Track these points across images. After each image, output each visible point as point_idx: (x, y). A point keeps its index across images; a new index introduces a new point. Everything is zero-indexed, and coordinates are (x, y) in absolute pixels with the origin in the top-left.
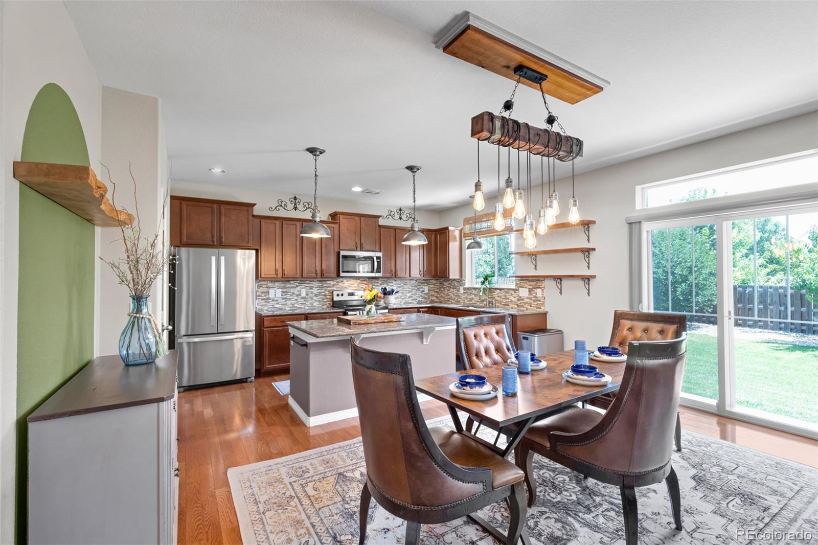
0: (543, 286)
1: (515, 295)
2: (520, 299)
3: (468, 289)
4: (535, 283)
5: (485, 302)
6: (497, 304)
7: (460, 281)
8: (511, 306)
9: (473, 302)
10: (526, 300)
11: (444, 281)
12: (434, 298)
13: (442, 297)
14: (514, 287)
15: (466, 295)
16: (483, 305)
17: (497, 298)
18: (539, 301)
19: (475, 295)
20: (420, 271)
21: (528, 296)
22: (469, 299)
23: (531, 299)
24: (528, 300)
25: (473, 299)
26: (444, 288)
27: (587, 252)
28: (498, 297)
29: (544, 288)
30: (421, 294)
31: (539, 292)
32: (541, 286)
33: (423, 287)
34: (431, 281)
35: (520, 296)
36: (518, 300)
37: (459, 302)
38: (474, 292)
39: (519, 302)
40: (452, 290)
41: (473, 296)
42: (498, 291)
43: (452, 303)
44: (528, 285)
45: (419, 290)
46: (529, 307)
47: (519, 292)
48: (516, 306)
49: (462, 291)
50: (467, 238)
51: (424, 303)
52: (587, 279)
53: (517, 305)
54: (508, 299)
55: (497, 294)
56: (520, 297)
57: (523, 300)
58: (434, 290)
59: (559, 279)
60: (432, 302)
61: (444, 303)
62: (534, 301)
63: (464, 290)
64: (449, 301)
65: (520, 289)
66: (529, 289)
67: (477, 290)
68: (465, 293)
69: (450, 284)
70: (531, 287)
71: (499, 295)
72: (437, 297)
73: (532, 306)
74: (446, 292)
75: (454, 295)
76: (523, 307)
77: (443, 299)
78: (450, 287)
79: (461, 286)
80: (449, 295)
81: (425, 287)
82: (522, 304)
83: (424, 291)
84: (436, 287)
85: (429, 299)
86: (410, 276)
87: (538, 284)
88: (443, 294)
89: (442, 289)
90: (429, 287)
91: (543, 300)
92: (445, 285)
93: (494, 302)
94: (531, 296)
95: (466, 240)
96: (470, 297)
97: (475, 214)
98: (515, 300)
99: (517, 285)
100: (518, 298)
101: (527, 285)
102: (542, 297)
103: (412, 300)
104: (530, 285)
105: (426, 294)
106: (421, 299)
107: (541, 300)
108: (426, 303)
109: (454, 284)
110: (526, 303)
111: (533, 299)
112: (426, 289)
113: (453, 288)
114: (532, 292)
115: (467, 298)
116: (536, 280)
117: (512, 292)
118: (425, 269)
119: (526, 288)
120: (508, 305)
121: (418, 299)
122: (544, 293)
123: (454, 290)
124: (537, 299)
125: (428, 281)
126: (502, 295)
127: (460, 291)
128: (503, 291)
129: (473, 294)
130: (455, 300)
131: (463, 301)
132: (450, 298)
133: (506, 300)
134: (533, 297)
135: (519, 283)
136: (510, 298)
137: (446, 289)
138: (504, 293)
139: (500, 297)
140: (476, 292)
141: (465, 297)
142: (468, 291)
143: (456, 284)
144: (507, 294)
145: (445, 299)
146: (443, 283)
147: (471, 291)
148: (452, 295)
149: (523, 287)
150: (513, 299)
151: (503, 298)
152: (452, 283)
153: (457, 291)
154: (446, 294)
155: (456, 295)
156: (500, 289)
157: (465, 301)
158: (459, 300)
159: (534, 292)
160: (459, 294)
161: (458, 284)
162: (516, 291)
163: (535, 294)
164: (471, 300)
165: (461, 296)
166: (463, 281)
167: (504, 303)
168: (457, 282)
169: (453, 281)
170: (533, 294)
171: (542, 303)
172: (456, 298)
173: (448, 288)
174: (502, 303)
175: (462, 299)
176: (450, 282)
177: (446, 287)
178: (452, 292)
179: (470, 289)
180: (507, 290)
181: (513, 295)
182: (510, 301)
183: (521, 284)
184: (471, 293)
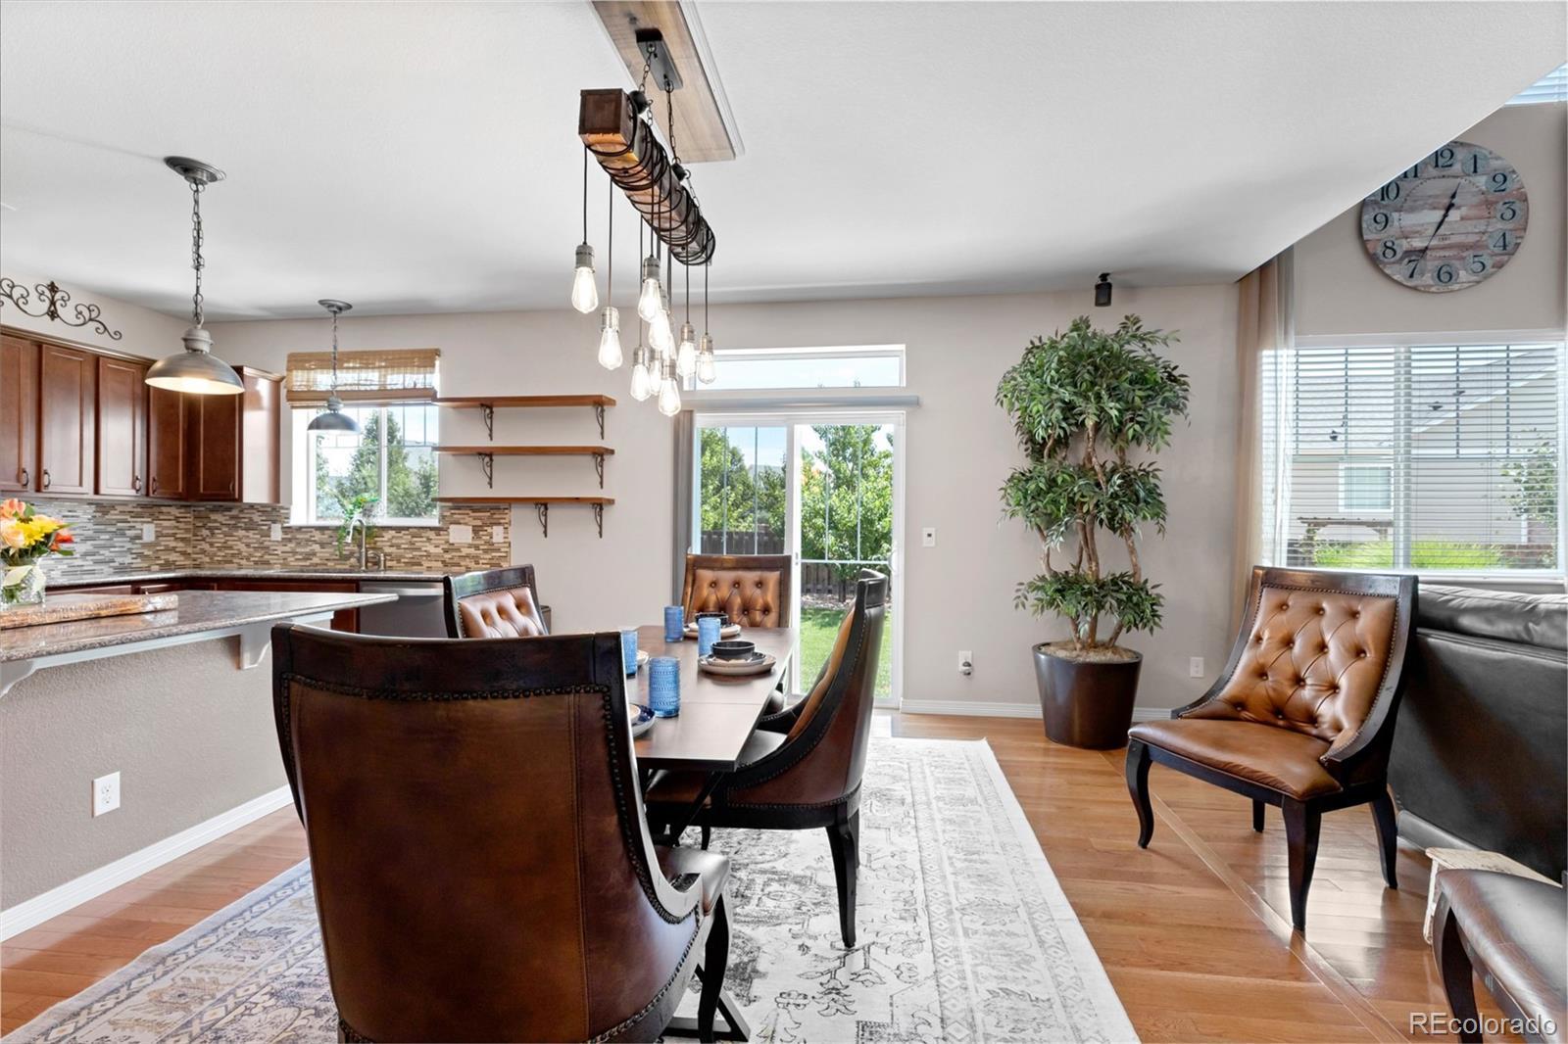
0: (507, 521)
1: (440, 540)
2: (451, 548)
3: (300, 529)
4: (489, 514)
5: (353, 560)
6: (389, 564)
7: (275, 509)
8: (426, 564)
9: (315, 560)
10: (465, 551)
11: (214, 510)
12: (173, 557)
13: (203, 552)
14: (435, 522)
15: (292, 545)
16: (347, 567)
17: (388, 550)
18: (498, 550)
19: (322, 545)
20: (135, 479)
21: (470, 541)
22: (301, 554)
23: (477, 548)
24: (472, 551)
25: (314, 554)
26: (209, 529)
27: (600, 454)
28: (391, 546)
29: (510, 523)
30: (129, 545)
31: (498, 534)
32: (502, 521)
33: (138, 526)
34: (164, 509)
35: (451, 542)
36: (446, 551)
37: (267, 563)
38: (318, 536)
39: (447, 556)
40: (241, 533)
41: (317, 547)
42: (393, 533)
43: (240, 567)
44: (472, 518)
45: (124, 535)
46: (472, 565)
47: (448, 535)
48: (440, 564)
49: (277, 533)
50: (297, 404)
51: (140, 570)
52: (599, 505)
53: (443, 562)
54: (419, 549)
55: (390, 540)
56: (453, 544)
57: (458, 550)
58: (174, 535)
59: (543, 504)
60: (167, 566)
61: (210, 569)
62: (486, 551)
63: (285, 533)
64: (231, 562)
65: (452, 527)
66: (473, 526)
67: (326, 532)
68: (290, 540)
69: (232, 517)
70: (479, 523)
71: (394, 541)
72: (183, 553)
73: (481, 562)
74: (220, 538)
75: (248, 545)
76: (458, 565)
77: (207, 559)
78: (236, 527)
79: (274, 522)
80: (231, 548)
81: (146, 527)
82: (456, 560)
83: (139, 537)
84: (181, 526)
85: (158, 558)
86: (97, 491)
87: (495, 516)
88: (206, 546)
89: (205, 532)
90: (157, 526)
91: (507, 550)
92: (215, 521)
93: (382, 559)
94: (477, 542)
95: (293, 407)
96: (307, 550)
97: (335, 348)
98: (439, 550)
99: (443, 518)
100: (446, 547)
101: (468, 519)
102: (505, 543)
103: (96, 562)
104: (475, 519)
105: (145, 545)
106: (128, 560)
107: (503, 550)
108: (148, 570)
109: (251, 519)
110: (467, 556)
111: (481, 547)
112: (149, 532)
113: (247, 529)
114: (481, 533)
115: (294, 553)
116: (490, 509)
117: (432, 535)
118: (153, 474)
119: (466, 524)
120: (420, 564)
121: (121, 560)
122: (509, 535)
123: (251, 534)
124: (491, 547)
125: (155, 509)
126: (404, 541)
127: (269, 536)
128: (407, 532)
129: (315, 542)
130: (252, 559)
131: (282, 561)
132: (233, 555)
133: (414, 553)
134: (483, 542)
135: (448, 514)
136: (424, 549)
137: (219, 531)
138: (409, 537)
139: (398, 547)
140: (326, 536)
141: (289, 550)
142: (298, 536)
143: (257, 518)
144: (415, 539)
145: (216, 558)
146: (213, 516)
147: (307, 536)
148: (242, 547)
149: (460, 524)
150: (432, 550)
151: (405, 549)
152: (241, 516)
153: (258, 536)
154: (219, 545)
155: (256, 545)
156: (399, 529)
157: (289, 559)
158: (267, 557)
159: (485, 533)
160: (266, 543)
161: (264, 518)
162: (442, 533)
163: (488, 537)
164: (308, 556)
165: (272, 548)
166: (282, 511)
167: (406, 560)
168: (260, 514)
169: (246, 511)
170: (484, 537)
171: (504, 554)
172: (257, 554)
173: (225, 529)
174: (403, 560)
175: (277, 555)
176: (234, 512)
177: (218, 525)
178: (240, 540)
179: (304, 530)
180: (415, 530)
181: (432, 542)
182: (425, 554)
183: (455, 516)
184: (307, 540)
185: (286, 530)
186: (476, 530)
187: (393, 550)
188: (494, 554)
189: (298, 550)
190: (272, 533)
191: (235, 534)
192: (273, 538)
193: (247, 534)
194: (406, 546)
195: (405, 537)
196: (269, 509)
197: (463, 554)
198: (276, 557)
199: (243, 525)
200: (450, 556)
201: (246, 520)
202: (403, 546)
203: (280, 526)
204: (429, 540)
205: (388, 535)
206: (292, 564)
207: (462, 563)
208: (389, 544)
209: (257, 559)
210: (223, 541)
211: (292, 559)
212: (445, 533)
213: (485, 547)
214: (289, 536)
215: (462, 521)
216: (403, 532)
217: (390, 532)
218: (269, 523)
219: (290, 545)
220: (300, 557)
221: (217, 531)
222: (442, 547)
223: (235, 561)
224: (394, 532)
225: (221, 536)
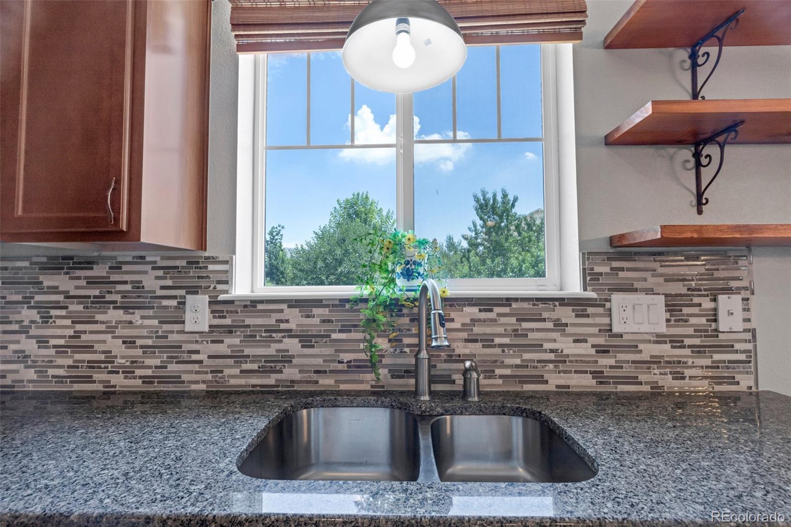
0: (745, 284)
1: (589, 326)
2: (614, 343)
3: (252, 305)
7: (195, 264)
9: (290, 373)
10: (649, 350)
15: (235, 341)
18: (728, 347)
19: (307, 340)
21: (663, 329)
22: (256, 358)
23: (677, 342)
24: (666, 349)
25: (286, 359)
29: (751, 288)
31: (729, 312)
32: (734, 284)
35: (616, 329)
36: (602, 351)
38: (294, 321)
39: (606, 361)
40: (115, 315)
41: (292, 345)
42: (473, 312)
46: (668, 381)
47: (606, 315)
48: (589, 379)
49: (199, 315)
53: (597, 374)
54: (537, 347)
55: (465, 327)
57: (633, 349)
62: (698, 351)
63: (218, 314)
65: (615, 298)
66: (666, 295)
67: (316, 311)
68: (230, 330)
70: (679, 288)
71: (477, 330)
73: (688, 372)
75: (129, 342)
76: (634, 381)
78: (101, 303)
79: (194, 291)
80: (88, 348)
82: (628, 370)
87: (716, 274)
91: (750, 346)
92: (54, 290)
94: (677, 332)
96: (271, 350)
98: (585, 349)
100: (601, 341)
101: (651, 281)
104: (669, 279)
107: (740, 346)
109: (138, 285)
110: (655, 361)
111: (687, 342)
113: (126, 308)
114: (686, 310)
115: (239, 358)
117: (566, 314)
119: (649, 291)
122: (753, 316)
123: (136, 317)
126: (501, 330)
127: (183, 322)
128: (506, 310)
129: (289, 333)
130: (138, 372)
131: (209, 377)
132: (92, 365)
133: (527, 356)
134: (690, 331)
135: (605, 269)
136: (547, 346)
137: (63, 312)
138: (513, 320)
139: (488, 342)
140: (316, 321)
141: (228, 352)
142: (248, 321)
143: (151, 282)
144: (525, 325)
145: (51, 372)
146: (48, 281)
147: (271, 321)
148: (116, 347)
149: (636, 290)
150: (569, 348)
151: (500, 346)
152: (115, 277)
153: (155, 322)
154: (61, 342)
155: (149, 342)
156: (486, 303)
157: (227, 372)
158: (173, 367)
159: (696, 310)
160: (173, 337)
161: (169, 283)
162: (590, 310)
163: (703, 320)
164: (271, 365)
165: (186, 347)
166: (211, 267)
167: (508, 372)
168: (160, 273)
169: (125, 268)
170: (693, 320)
171: (742, 357)
172: (149, 362)
173: (78, 308)
174: (498, 372)
175: (201, 362)
176: (99, 271)
177: (60, 298)
178: (110, 330)
179: (260, 307)
180: (525, 305)
181: (569, 330)
182: (552, 356)
183: (621, 274)
184: (270, 330)
185: (218, 307)
186: (673, 306)
187: (476, 348)
188: (717, 357)
189: (247, 352)
190: (188, 316)
191: (99, 317)
192: (188, 327)
193: (128, 317)
194: (506, 340)
195: (503, 320)
196: (183, 263)
197: (645, 357)
198: (196, 367)
199: (118, 298)
200: (612, 362)
201: (128, 287)
202: (498, 341)
203: (206, 298)
204: (560, 326)
205: (461, 318)
206: (233, 382)
207: (642, 378)
208: (465, 335)
209: (149, 372)
210: (71, 332)
211: (236, 371)
212: (600, 310)
213: (697, 341)
214: (228, 321)
215: (637, 285)
216: (497, 310)
217: (468, 310)
218: (182, 292)
219: (228, 341)
220: (255, 366)
221: (54, 312)
222: (592, 341)
223: (96, 377)
224: (475, 310)
225: (68, 322)
